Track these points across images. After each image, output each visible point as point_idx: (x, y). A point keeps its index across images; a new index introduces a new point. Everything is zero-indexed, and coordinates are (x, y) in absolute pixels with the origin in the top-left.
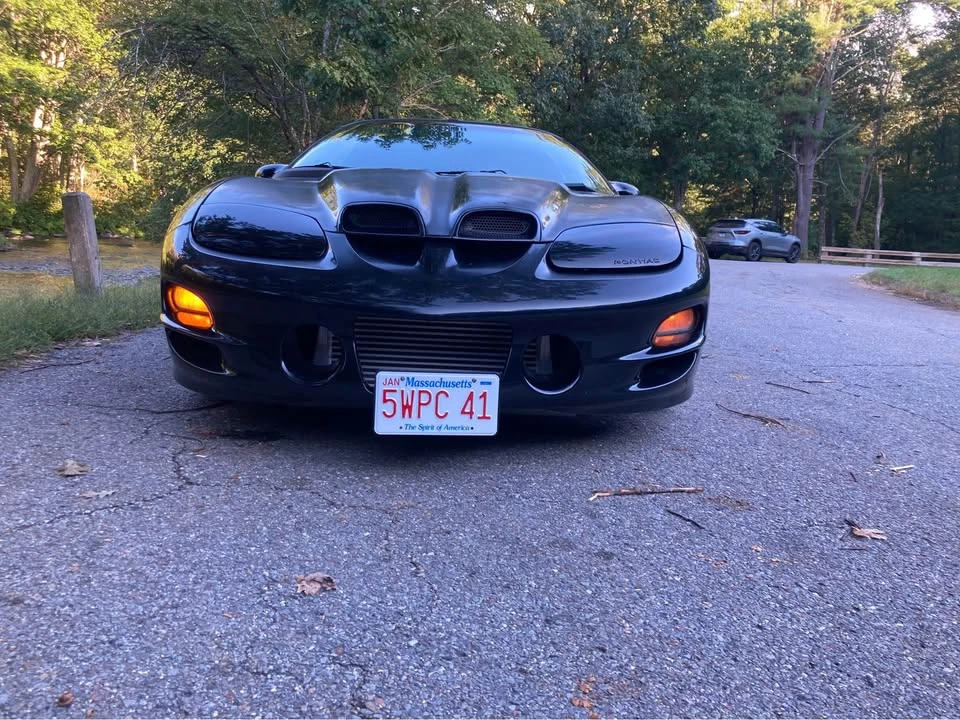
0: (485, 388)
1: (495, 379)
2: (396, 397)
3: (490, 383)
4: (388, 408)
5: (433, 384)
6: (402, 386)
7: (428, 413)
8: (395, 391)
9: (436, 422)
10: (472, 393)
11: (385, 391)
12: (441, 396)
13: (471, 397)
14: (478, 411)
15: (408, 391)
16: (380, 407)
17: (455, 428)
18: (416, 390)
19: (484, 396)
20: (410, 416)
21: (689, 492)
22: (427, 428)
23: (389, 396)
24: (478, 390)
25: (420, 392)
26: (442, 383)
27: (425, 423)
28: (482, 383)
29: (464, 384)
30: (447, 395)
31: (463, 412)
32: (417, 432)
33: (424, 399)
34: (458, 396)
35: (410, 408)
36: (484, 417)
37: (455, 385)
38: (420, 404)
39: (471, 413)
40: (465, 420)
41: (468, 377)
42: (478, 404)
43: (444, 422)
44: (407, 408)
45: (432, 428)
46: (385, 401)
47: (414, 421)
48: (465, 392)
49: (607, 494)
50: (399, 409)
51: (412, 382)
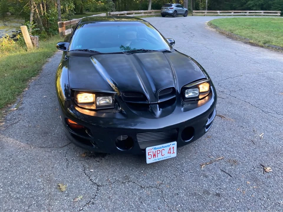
0: (173, 146)
2: (152, 153)
3: (174, 144)
4: (150, 157)
5: (161, 148)
7: (160, 155)
8: (151, 152)
9: (162, 157)
10: (170, 148)
11: (149, 153)
12: (163, 150)
13: (170, 149)
14: (172, 152)
15: (154, 151)
16: (148, 157)
17: (166, 157)
18: (156, 150)
19: (173, 148)
20: (155, 157)
21: (221, 159)
22: (160, 159)
24: (171, 147)
25: (157, 151)
26: (163, 147)
29: (169, 146)
30: (164, 150)
31: (168, 153)
32: (157, 161)
33: (159, 152)
34: (167, 149)
35: (155, 155)
36: (174, 153)
37: (166, 147)
38: (158, 154)
39: (170, 153)
40: (169, 155)
41: (169, 144)
42: (172, 150)
43: (163, 156)
44: (154, 155)
45: (161, 159)
46: (149, 155)
47: (156, 158)
48: (169, 148)
49: (204, 165)
50: (152, 156)
51: (155, 149)
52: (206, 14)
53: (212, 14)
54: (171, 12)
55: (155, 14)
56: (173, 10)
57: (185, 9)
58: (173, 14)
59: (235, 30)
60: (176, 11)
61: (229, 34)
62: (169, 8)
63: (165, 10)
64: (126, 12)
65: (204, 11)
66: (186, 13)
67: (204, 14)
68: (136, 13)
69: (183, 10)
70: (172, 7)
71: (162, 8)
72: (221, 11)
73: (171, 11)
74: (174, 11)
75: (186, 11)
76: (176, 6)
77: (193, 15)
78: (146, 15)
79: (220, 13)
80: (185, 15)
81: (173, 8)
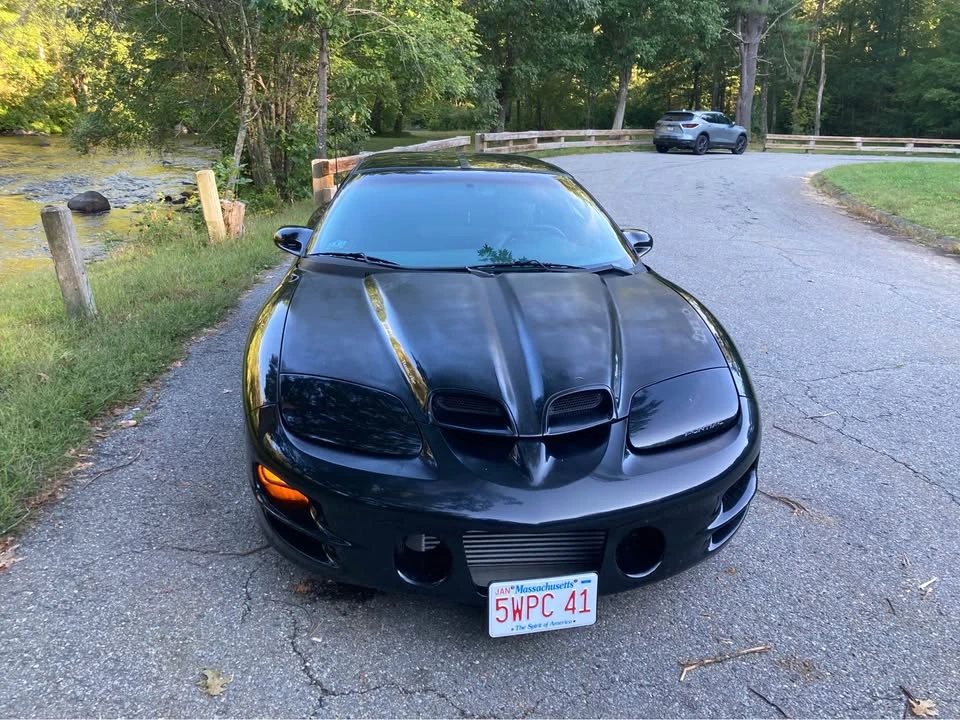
0: (586, 586)
1: (593, 577)
2: (508, 604)
3: (589, 581)
4: (501, 614)
5: (541, 589)
6: (513, 594)
7: (536, 613)
8: (506, 599)
9: (544, 620)
10: (574, 592)
11: (498, 600)
12: (548, 598)
13: (573, 596)
14: (579, 607)
15: (518, 597)
16: (494, 614)
17: (559, 623)
18: (525, 595)
19: (585, 592)
20: (520, 618)
21: (760, 652)
22: (535, 626)
23: (501, 604)
24: (578, 588)
25: (529, 597)
26: (548, 587)
27: (534, 622)
28: (583, 582)
29: (568, 585)
30: (552, 597)
31: (566, 609)
32: (527, 631)
33: (532, 602)
34: (562, 595)
35: (520, 612)
36: (585, 611)
37: (559, 587)
38: (529, 607)
39: (573, 609)
40: (569, 615)
41: (570, 578)
42: (579, 600)
43: (549, 619)
44: (517, 612)
45: (540, 626)
46: (498, 608)
47: (524, 622)
48: (568, 592)
49: (694, 667)
50: (510, 614)
51: (521, 589)
52: (812, 145)
53: (835, 148)
54: (688, 136)
55: (633, 143)
56: (697, 131)
57: (739, 129)
58: (693, 145)
59: (907, 206)
60: (704, 134)
61: (884, 219)
62: (681, 123)
63: (669, 129)
64: (535, 134)
65: (804, 137)
66: (741, 141)
67: (804, 147)
68: (568, 139)
69: (731, 134)
70: (692, 122)
71: (659, 124)
72: (866, 139)
73: (688, 133)
74: (698, 133)
75: (743, 134)
76: (707, 120)
77: (765, 150)
78: (604, 143)
79: (865, 144)
80: (737, 148)
81: (695, 125)
